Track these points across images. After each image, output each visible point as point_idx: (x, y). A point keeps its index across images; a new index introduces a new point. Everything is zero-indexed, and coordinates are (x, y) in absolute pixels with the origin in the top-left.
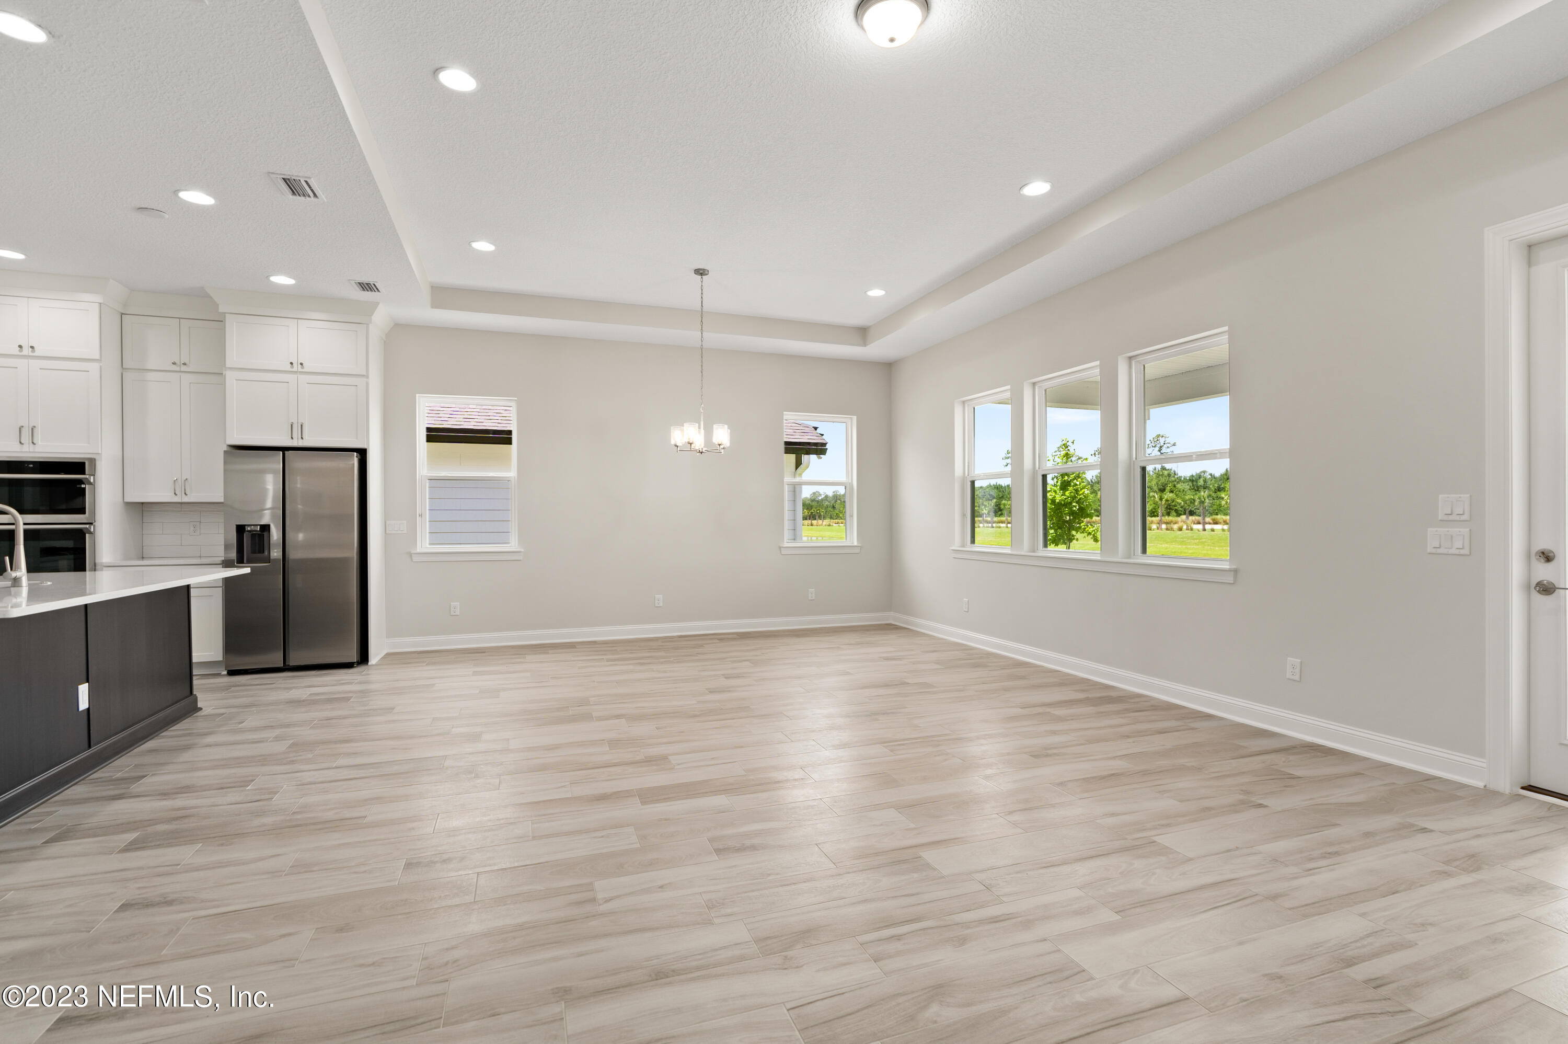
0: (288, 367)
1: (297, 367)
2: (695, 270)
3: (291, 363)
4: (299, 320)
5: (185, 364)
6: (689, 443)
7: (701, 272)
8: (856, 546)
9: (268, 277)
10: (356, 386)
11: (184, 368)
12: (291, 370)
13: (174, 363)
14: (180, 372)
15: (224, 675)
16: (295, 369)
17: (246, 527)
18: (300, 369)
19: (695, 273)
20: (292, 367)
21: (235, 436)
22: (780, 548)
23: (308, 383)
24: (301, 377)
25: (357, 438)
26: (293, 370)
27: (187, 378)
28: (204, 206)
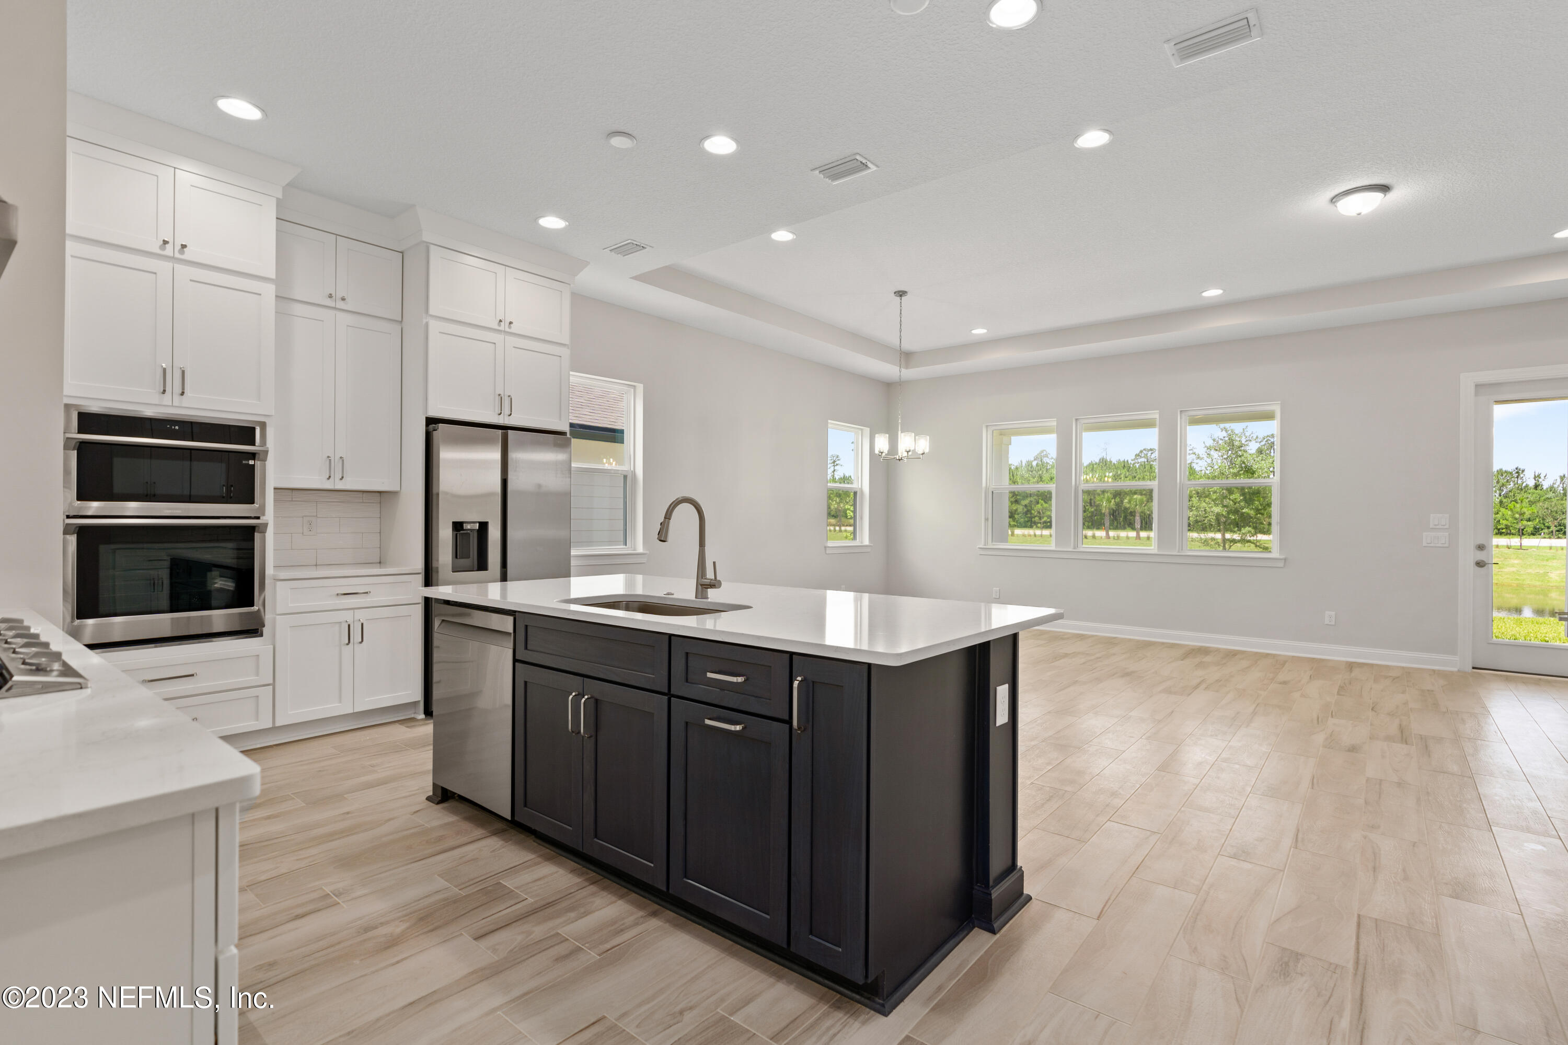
0: (496, 325)
1: (504, 327)
2: (895, 293)
3: (500, 320)
4: (507, 267)
5: (343, 299)
7: (901, 294)
8: (866, 546)
10: (561, 357)
11: (341, 305)
12: (499, 328)
13: (330, 296)
14: (335, 308)
15: (422, 720)
16: (502, 328)
17: (464, 525)
18: (507, 329)
20: (499, 325)
21: (437, 406)
22: (825, 547)
23: (514, 347)
24: (508, 338)
25: (560, 420)
27: (342, 317)
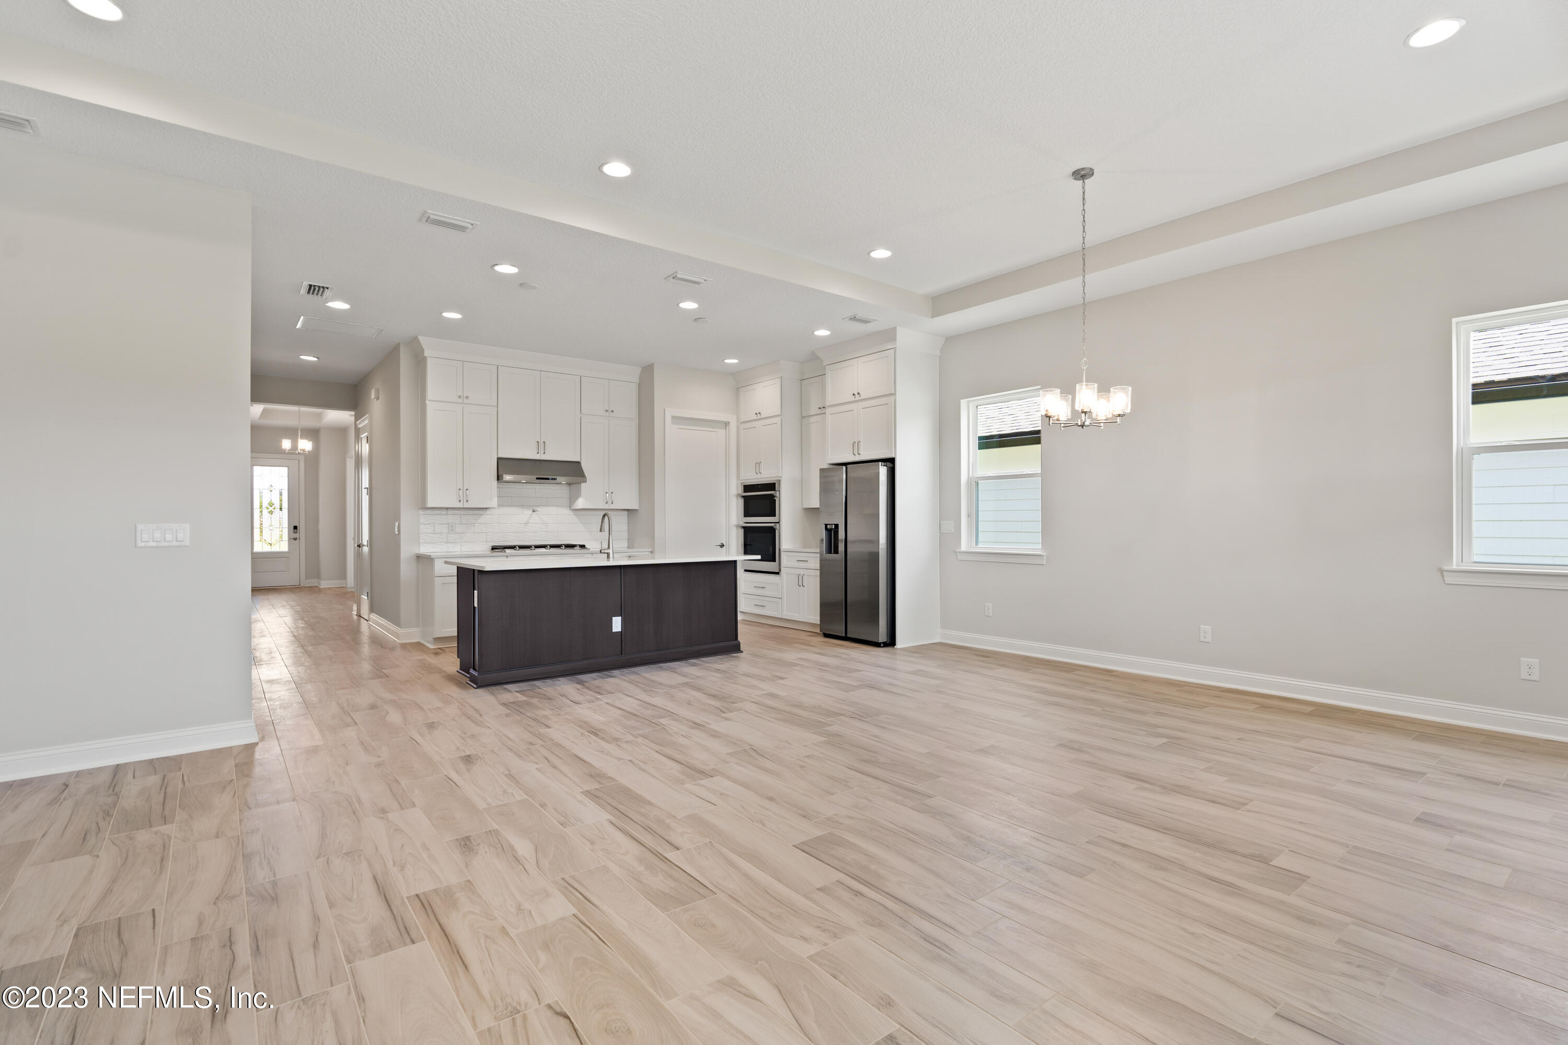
0: (852, 398)
1: (857, 397)
2: (1074, 173)
3: (854, 395)
4: (858, 358)
6: (1047, 417)
7: (1082, 175)
9: (813, 333)
10: (888, 404)
12: (854, 400)
17: (829, 525)
19: (1075, 179)
20: (855, 397)
21: (830, 457)
23: (863, 408)
24: (859, 404)
25: (889, 450)
26: (856, 399)
28: (693, 310)
